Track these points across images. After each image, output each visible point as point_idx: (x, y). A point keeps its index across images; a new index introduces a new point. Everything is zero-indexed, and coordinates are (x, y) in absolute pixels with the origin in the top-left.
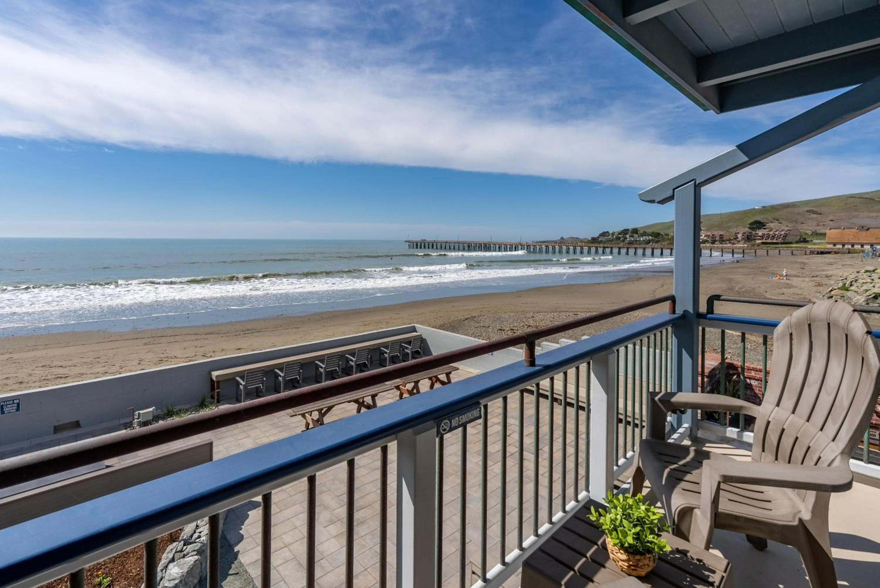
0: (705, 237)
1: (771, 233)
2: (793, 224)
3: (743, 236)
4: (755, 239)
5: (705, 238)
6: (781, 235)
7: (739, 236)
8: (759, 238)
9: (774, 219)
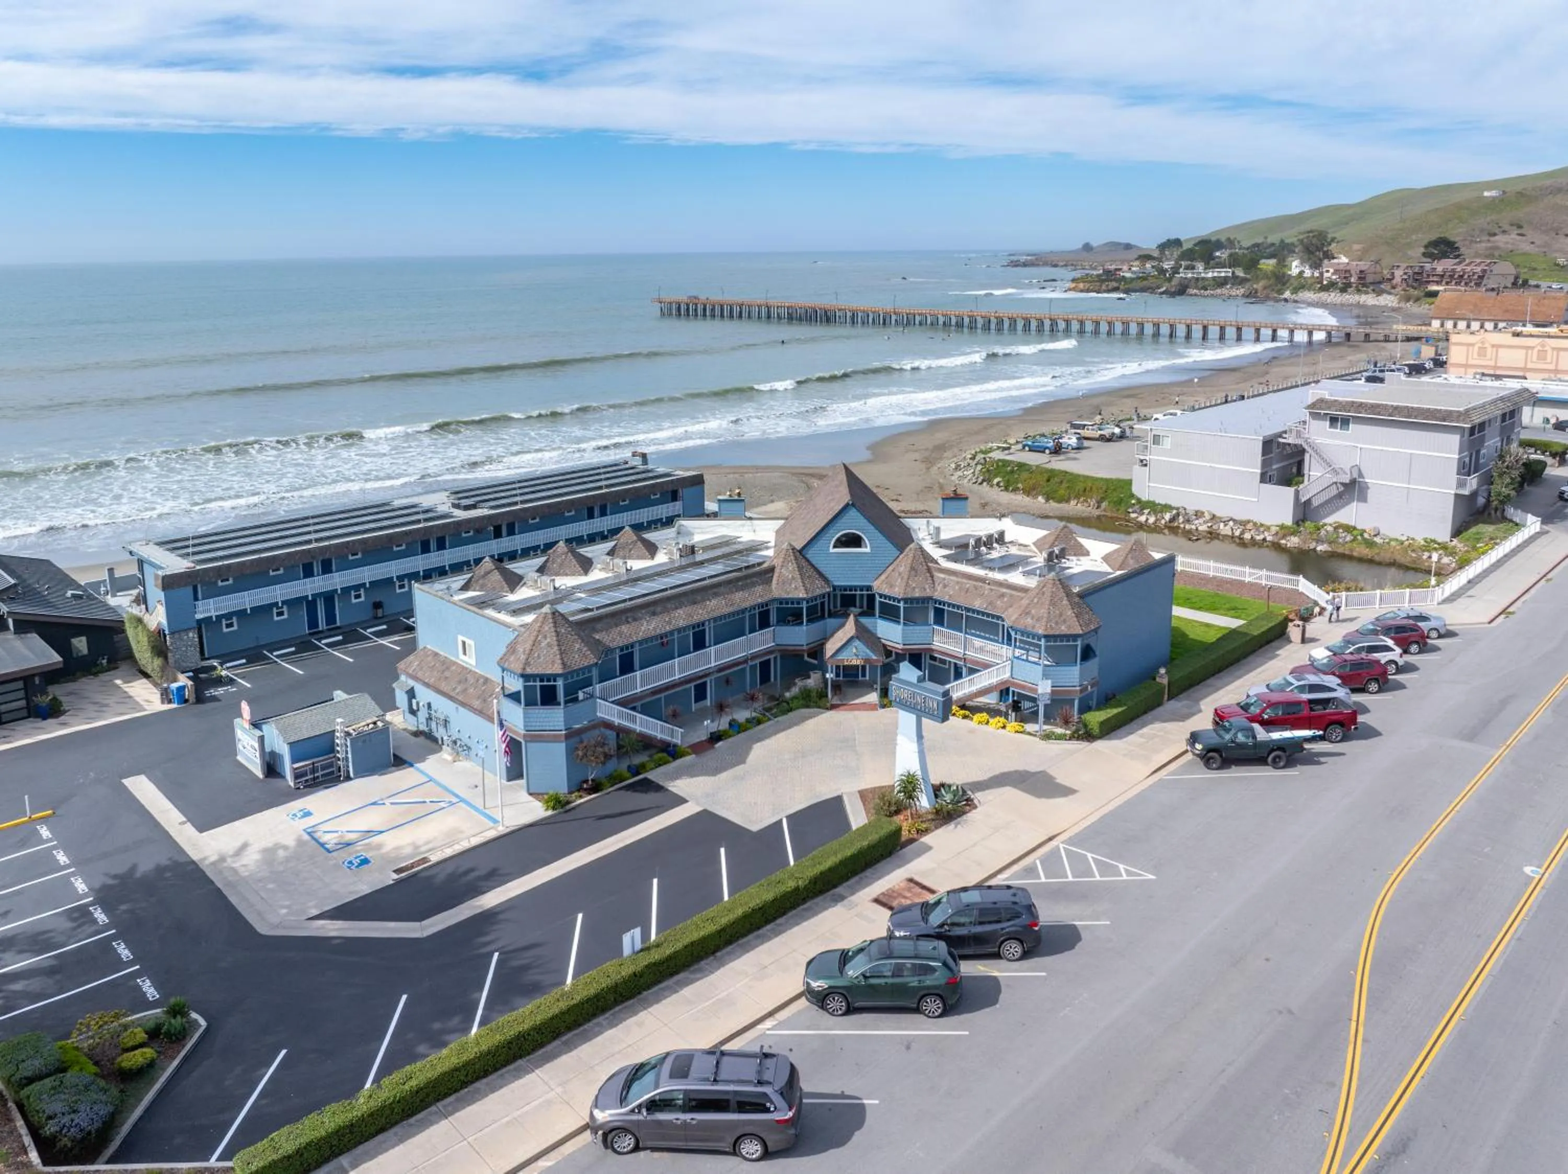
0: (1333, 274)
1: (1459, 268)
2: (1547, 238)
3: (1405, 274)
4: (1428, 282)
5: (1334, 277)
6: (1474, 274)
7: (1398, 273)
8: (1435, 279)
9: (1512, 225)
